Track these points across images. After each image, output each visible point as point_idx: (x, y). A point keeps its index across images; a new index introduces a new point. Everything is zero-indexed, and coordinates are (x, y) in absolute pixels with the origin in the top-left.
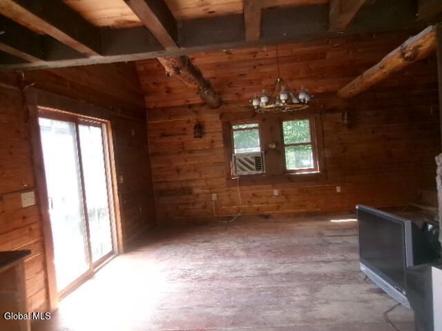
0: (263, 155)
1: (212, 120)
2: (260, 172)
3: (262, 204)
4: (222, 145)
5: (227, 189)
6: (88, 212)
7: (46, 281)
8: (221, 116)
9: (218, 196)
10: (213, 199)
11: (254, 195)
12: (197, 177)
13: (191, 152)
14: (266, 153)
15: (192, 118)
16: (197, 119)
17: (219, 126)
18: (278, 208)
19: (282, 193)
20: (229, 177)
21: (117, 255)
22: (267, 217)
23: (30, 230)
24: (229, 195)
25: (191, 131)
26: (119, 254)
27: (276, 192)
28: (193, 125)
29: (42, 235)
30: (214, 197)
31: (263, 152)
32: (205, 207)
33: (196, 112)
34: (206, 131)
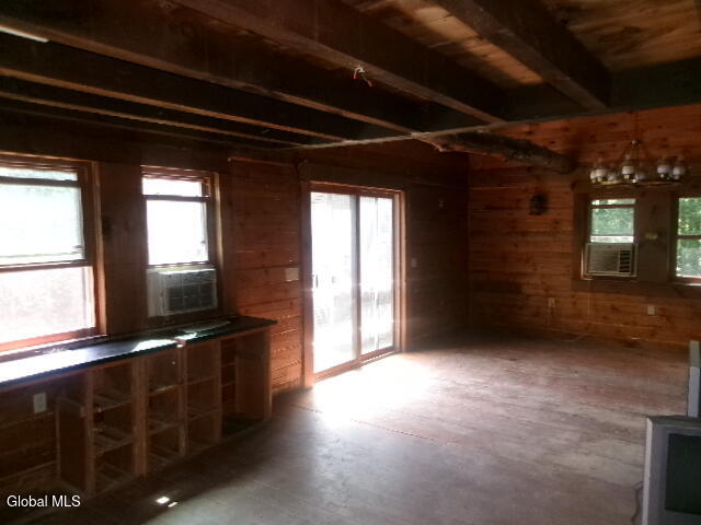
0: (636, 250)
1: (559, 190)
2: (626, 275)
3: (626, 324)
4: (570, 228)
5: (572, 293)
6: (362, 295)
7: (303, 357)
8: (573, 186)
9: (556, 301)
10: (550, 305)
11: (614, 308)
12: (530, 270)
13: (524, 234)
14: (640, 246)
15: (531, 185)
16: (536, 188)
17: (570, 199)
18: (653, 334)
19: (663, 314)
20: (576, 276)
21: (396, 353)
22: (631, 345)
23: (291, 304)
24: (575, 303)
25: (526, 205)
26: (400, 352)
27: (651, 310)
28: (531, 196)
29: (303, 311)
30: (551, 301)
31: (637, 245)
32: (537, 314)
33: (538, 177)
34: (551, 206)
